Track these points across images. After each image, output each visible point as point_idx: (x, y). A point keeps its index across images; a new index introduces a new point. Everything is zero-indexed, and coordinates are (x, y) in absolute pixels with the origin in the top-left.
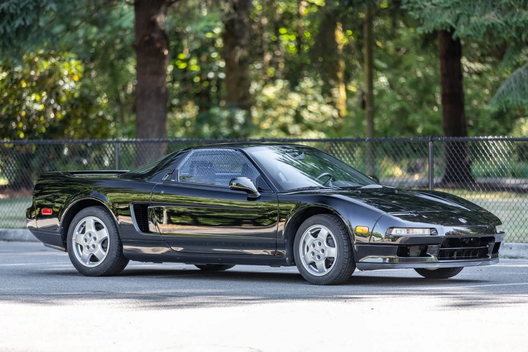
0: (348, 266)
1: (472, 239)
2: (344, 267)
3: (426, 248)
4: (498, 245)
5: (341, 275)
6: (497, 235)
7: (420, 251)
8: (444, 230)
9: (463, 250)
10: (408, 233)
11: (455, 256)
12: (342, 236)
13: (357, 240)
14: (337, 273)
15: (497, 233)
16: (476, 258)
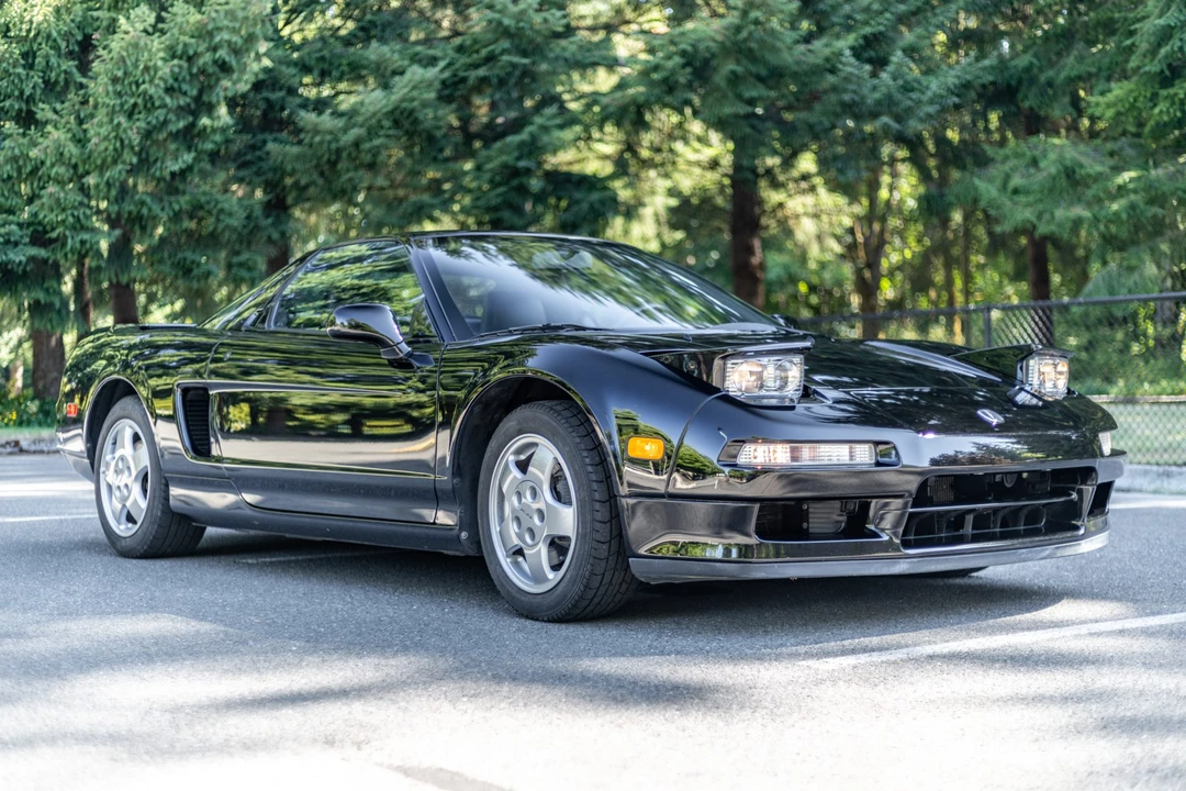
0: (612, 563)
1: (1025, 475)
2: (599, 570)
3: (865, 507)
4: (1104, 491)
5: (590, 594)
6: (1103, 460)
7: (844, 518)
8: (923, 449)
9: (996, 511)
10: (794, 459)
11: (968, 529)
12: (590, 469)
13: (630, 485)
14: (577, 589)
15: (1102, 455)
16: (1037, 532)
